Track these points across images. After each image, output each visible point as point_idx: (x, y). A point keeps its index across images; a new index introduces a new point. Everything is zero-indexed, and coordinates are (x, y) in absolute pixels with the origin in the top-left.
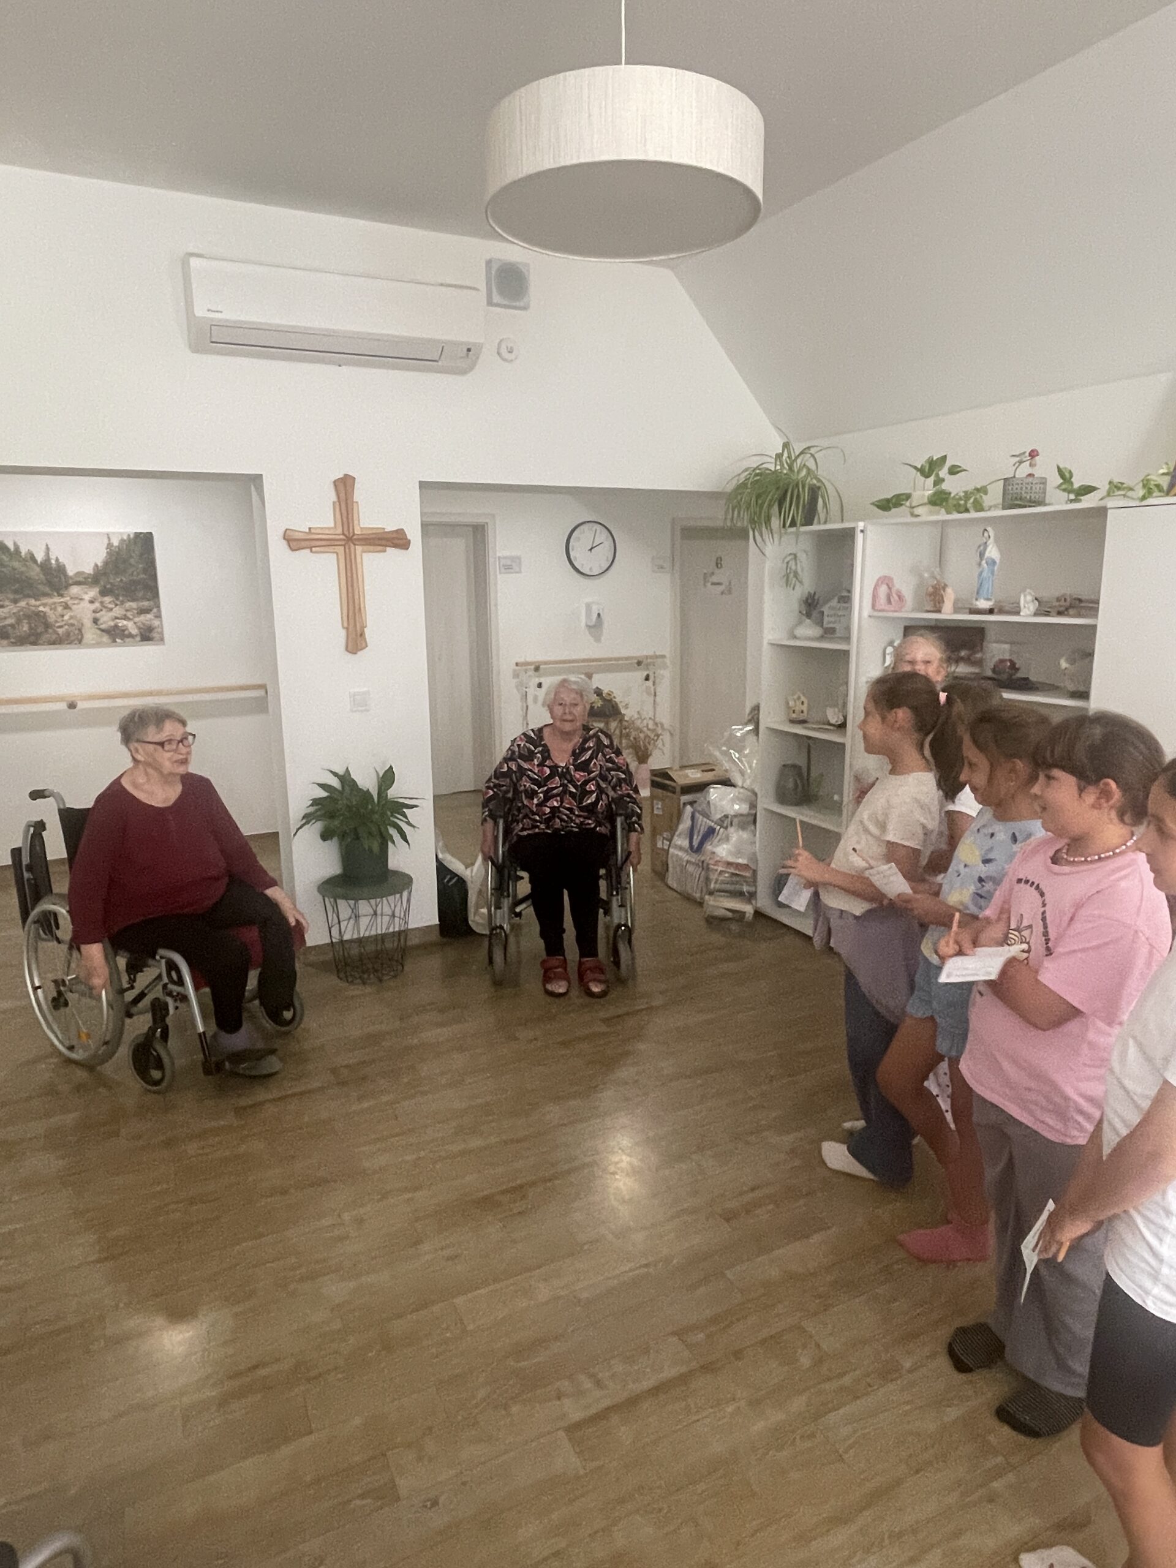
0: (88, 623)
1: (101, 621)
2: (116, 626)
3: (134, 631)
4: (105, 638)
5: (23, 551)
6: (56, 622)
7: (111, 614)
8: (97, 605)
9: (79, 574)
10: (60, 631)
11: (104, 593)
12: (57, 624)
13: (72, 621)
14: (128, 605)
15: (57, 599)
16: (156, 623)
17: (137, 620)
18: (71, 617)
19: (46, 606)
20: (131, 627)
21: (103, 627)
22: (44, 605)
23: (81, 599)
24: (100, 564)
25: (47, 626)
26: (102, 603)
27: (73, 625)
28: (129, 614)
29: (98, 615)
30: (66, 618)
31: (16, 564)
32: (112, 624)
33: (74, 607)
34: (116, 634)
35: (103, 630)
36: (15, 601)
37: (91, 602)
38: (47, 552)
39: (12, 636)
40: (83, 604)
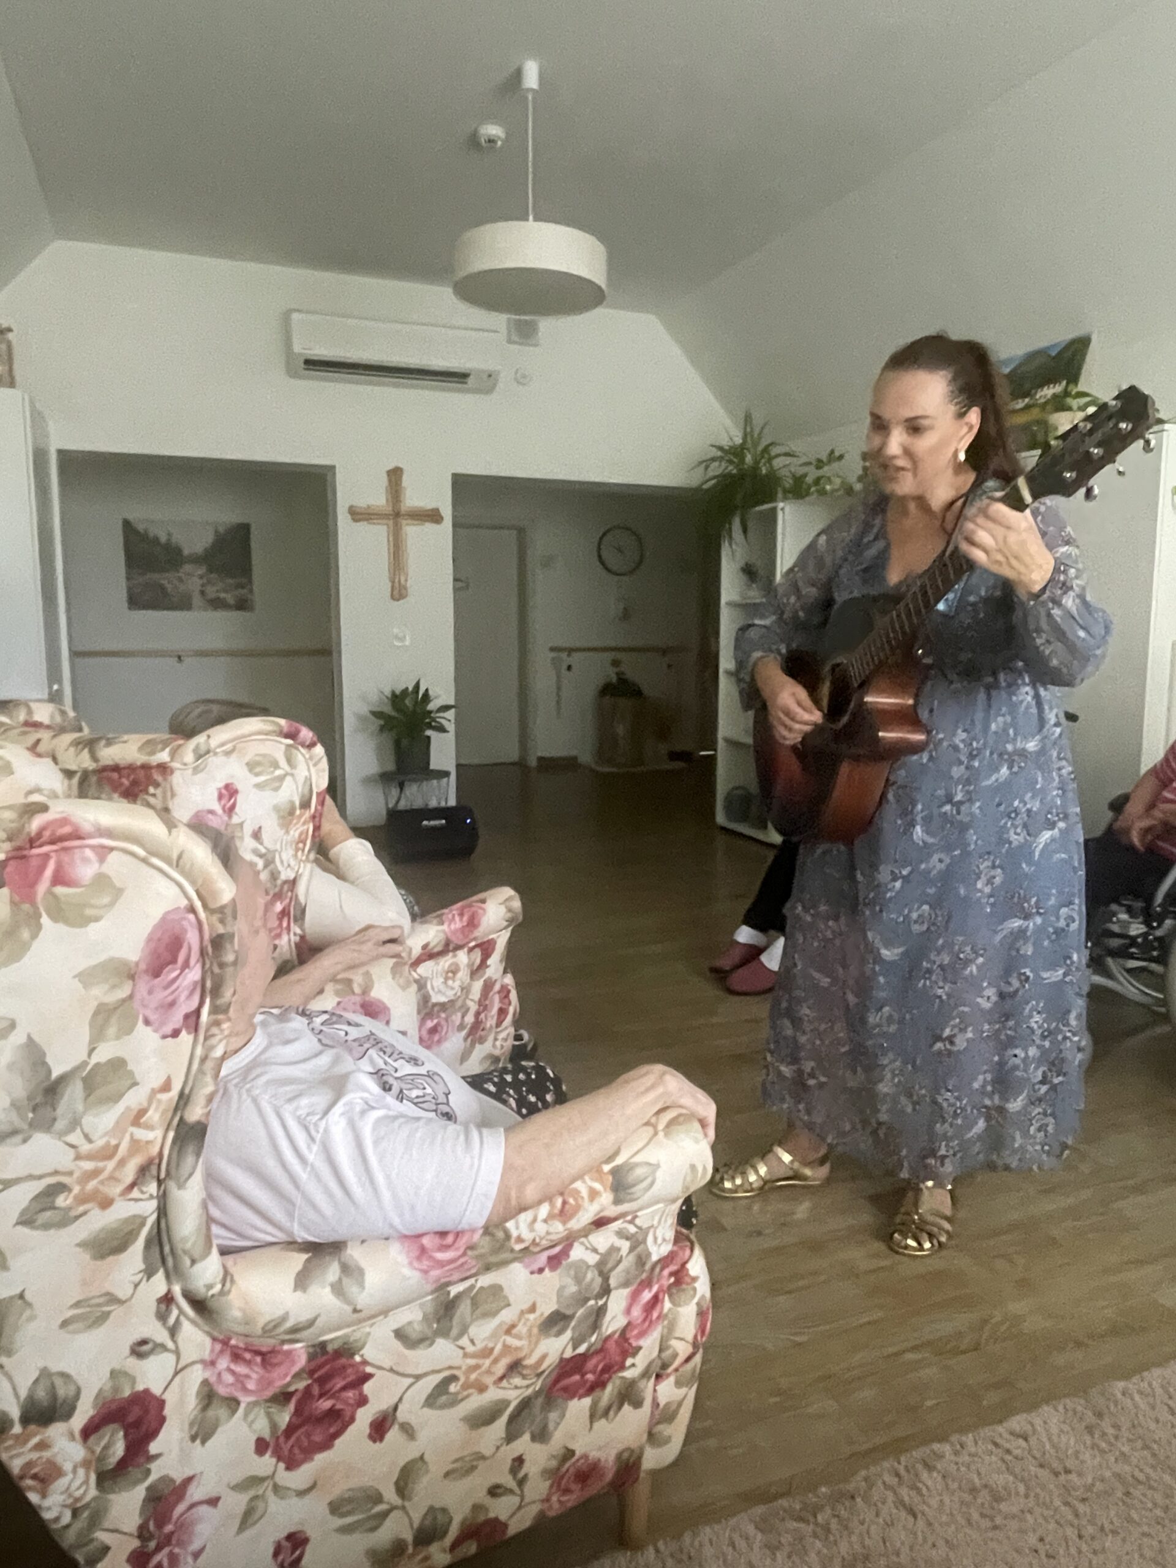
0: (196, 594)
1: (207, 592)
2: (218, 598)
3: (231, 601)
4: (209, 606)
5: (151, 534)
6: (172, 592)
7: (215, 589)
8: (204, 580)
9: (192, 554)
10: (175, 599)
11: (210, 570)
12: (174, 594)
13: (184, 592)
14: (230, 581)
15: (176, 575)
16: (249, 596)
17: (234, 592)
18: (184, 589)
19: (167, 579)
20: (229, 598)
21: (208, 598)
22: (164, 578)
23: (192, 575)
24: (209, 547)
25: (165, 594)
26: (208, 578)
27: (183, 595)
28: (229, 588)
29: (204, 588)
30: (180, 589)
31: (145, 545)
32: (215, 596)
33: (187, 581)
34: (217, 604)
35: (206, 600)
36: (142, 574)
37: (201, 577)
38: (169, 534)
39: (135, 602)
40: (193, 579)
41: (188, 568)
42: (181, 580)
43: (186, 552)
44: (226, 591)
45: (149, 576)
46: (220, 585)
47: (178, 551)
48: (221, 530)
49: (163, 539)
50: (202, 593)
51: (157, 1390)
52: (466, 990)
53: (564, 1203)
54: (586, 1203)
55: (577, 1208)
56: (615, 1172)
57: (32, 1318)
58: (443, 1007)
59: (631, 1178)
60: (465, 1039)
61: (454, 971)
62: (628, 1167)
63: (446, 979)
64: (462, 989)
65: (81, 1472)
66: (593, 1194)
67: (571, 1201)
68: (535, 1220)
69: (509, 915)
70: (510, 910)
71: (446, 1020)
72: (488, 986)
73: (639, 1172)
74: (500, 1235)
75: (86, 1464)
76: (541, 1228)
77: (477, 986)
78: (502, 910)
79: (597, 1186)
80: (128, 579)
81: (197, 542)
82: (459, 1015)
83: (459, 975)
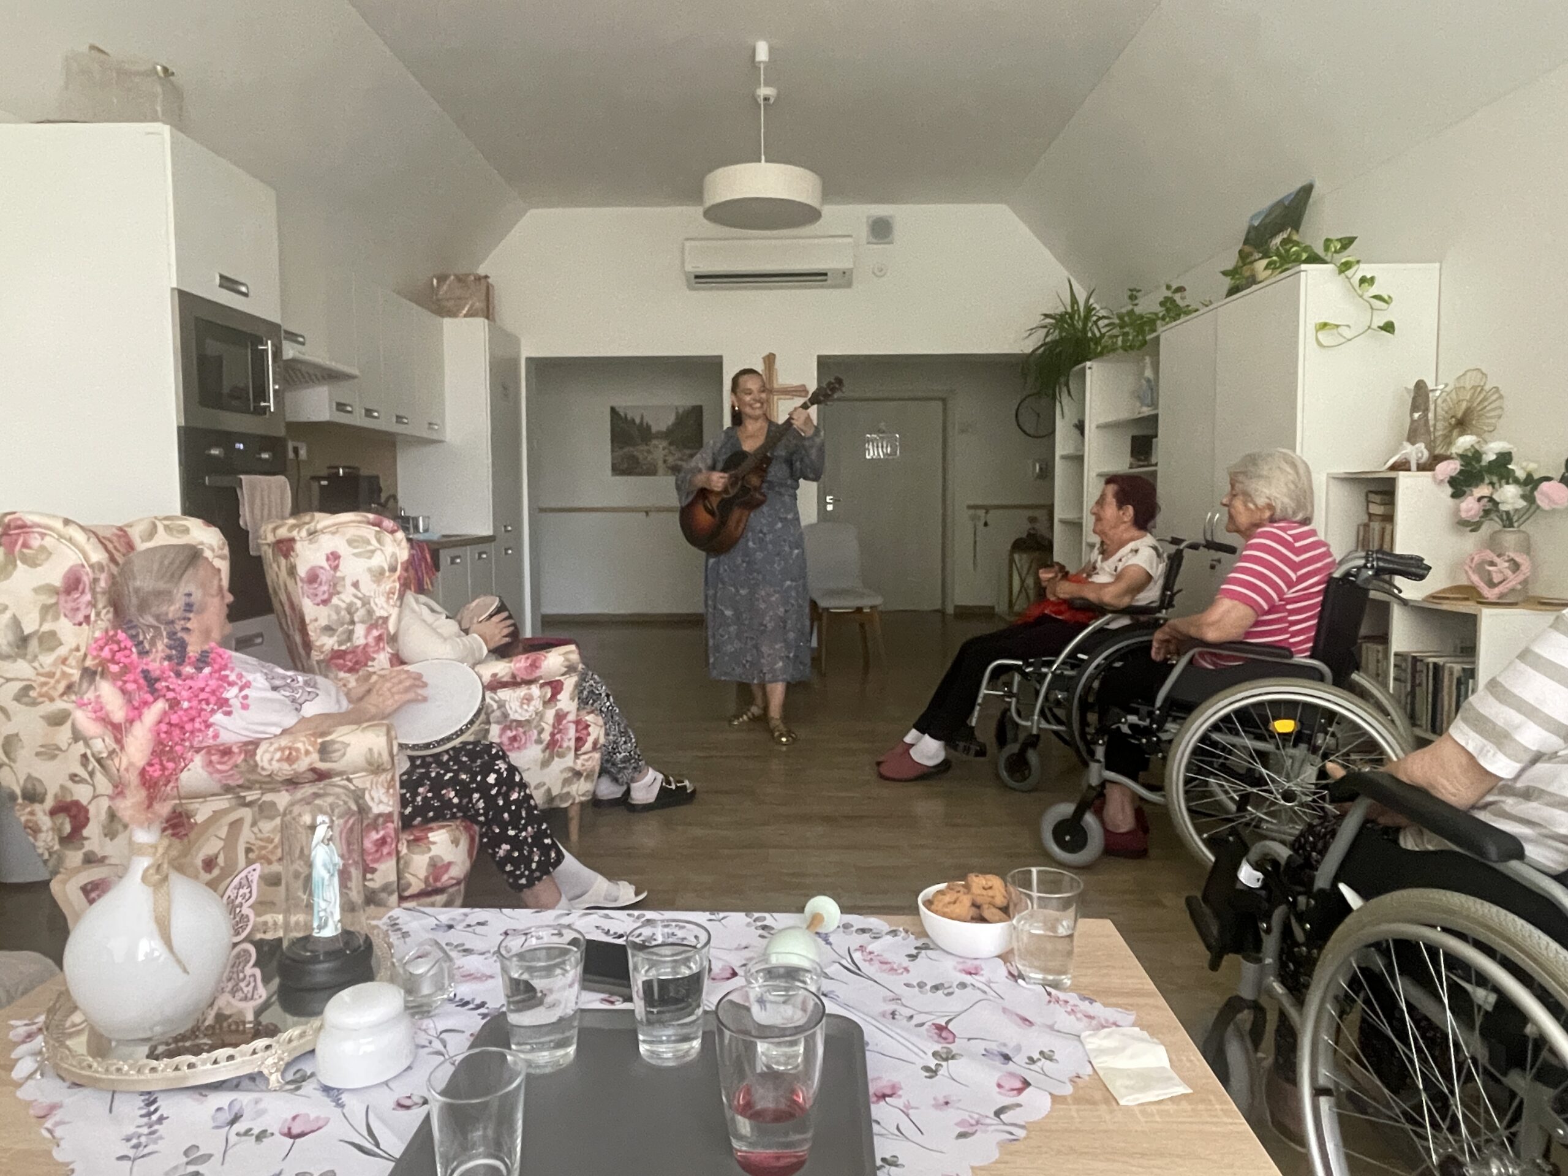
0: (660, 463)
1: (668, 461)
5: (629, 417)
7: (675, 457)
8: (666, 452)
9: (658, 432)
10: (644, 467)
11: (671, 444)
12: (643, 463)
14: (684, 451)
15: (646, 448)
18: (652, 458)
19: (639, 451)
21: (668, 464)
22: (637, 451)
23: (658, 447)
24: (670, 425)
25: (638, 463)
26: (669, 450)
27: (651, 463)
29: (666, 457)
30: (649, 458)
31: (624, 425)
32: (674, 463)
33: (654, 452)
36: (621, 448)
37: (664, 449)
38: (642, 418)
39: (618, 470)
40: (659, 451)
41: (655, 442)
42: (649, 452)
43: (654, 430)
44: (681, 459)
45: (626, 450)
46: (678, 455)
47: (649, 428)
48: (681, 411)
49: (638, 421)
50: (665, 461)
51: (84, 802)
52: (540, 715)
53: (290, 754)
54: (303, 757)
55: (297, 758)
56: (323, 744)
57: (23, 747)
58: (519, 723)
59: (330, 749)
60: (544, 751)
61: (528, 699)
62: (333, 742)
63: (522, 704)
64: (537, 714)
65: (51, 833)
66: (307, 753)
67: (294, 753)
68: (272, 759)
69: (567, 663)
70: (567, 660)
71: (524, 733)
72: (560, 717)
73: (336, 746)
74: (252, 762)
75: (53, 829)
76: (276, 765)
77: (550, 715)
78: (562, 659)
79: (311, 749)
80: (613, 451)
81: (662, 422)
82: (535, 732)
83: (533, 703)
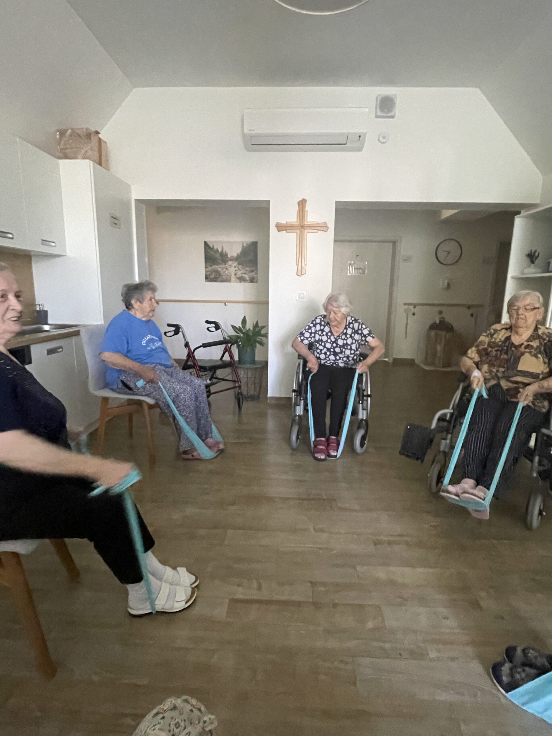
1: (237, 274)
2: (242, 277)
3: (248, 278)
4: (238, 281)
5: (215, 248)
6: (223, 274)
7: (241, 272)
8: (236, 268)
9: (232, 257)
10: (224, 277)
11: (239, 264)
12: (223, 275)
13: (228, 274)
14: (247, 269)
15: (224, 266)
16: (255, 276)
17: (250, 274)
18: (228, 272)
20: (247, 277)
21: (238, 276)
22: (220, 268)
23: (231, 266)
24: (239, 253)
25: (220, 275)
26: (238, 268)
27: (227, 275)
28: (247, 272)
29: (236, 272)
30: (226, 273)
31: (212, 253)
32: (241, 275)
33: (229, 269)
34: (241, 279)
35: (237, 278)
36: (211, 266)
37: (235, 267)
38: (223, 248)
39: (208, 278)
40: (232, 268)
41: (230, 263)
42: (227, 269)
43: (229, 256)
44: (245, 274)
45: (213, 267)
46: (243, 271)
47: (226, 255)
48: (245, 245)
49: (220, 250)
50: (235, 274)
80: (206, 267)
81: (234, 251)
